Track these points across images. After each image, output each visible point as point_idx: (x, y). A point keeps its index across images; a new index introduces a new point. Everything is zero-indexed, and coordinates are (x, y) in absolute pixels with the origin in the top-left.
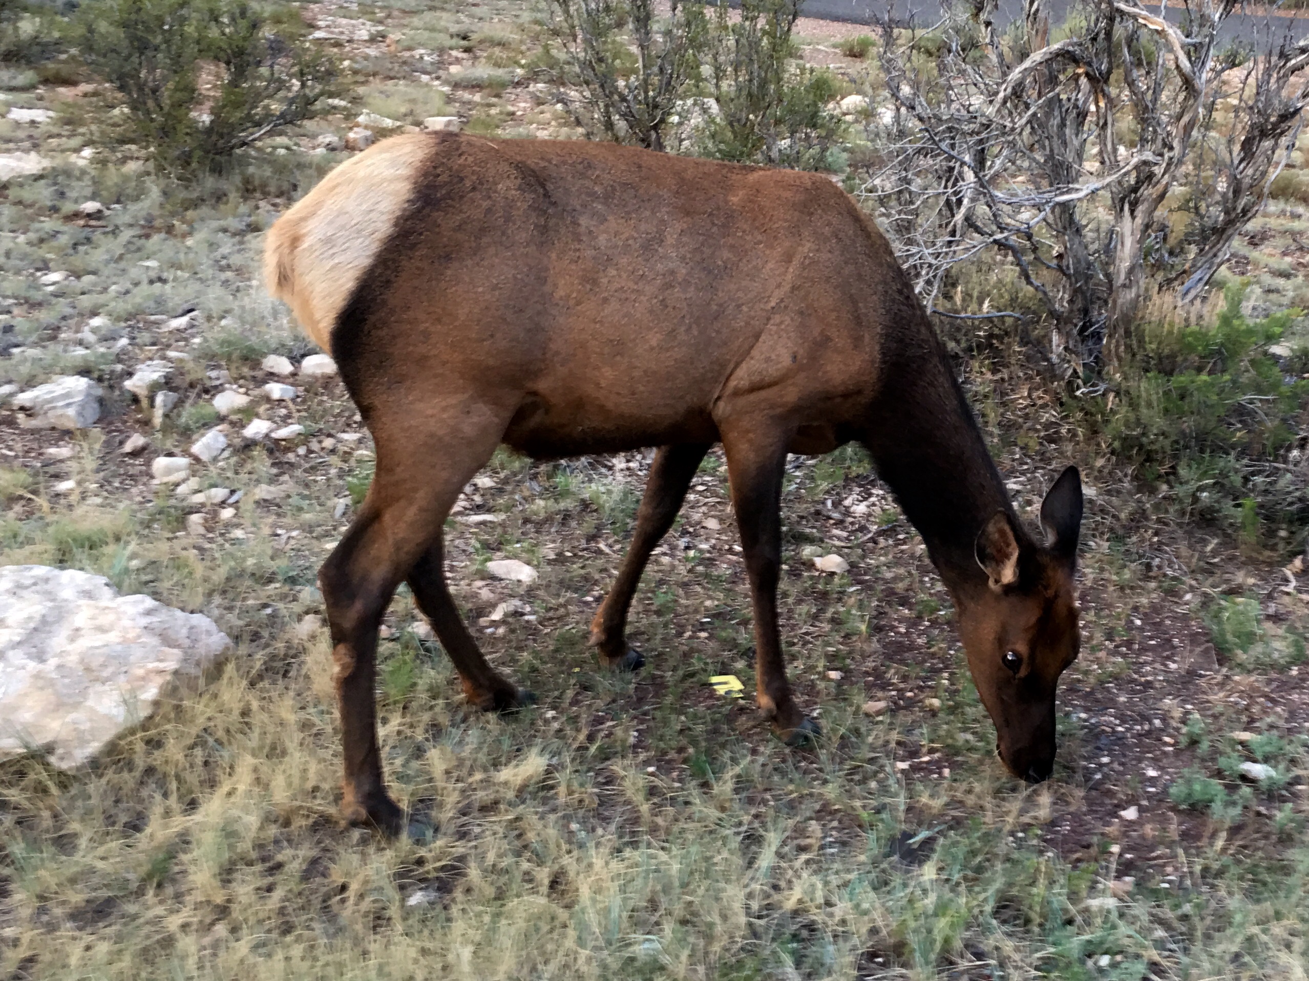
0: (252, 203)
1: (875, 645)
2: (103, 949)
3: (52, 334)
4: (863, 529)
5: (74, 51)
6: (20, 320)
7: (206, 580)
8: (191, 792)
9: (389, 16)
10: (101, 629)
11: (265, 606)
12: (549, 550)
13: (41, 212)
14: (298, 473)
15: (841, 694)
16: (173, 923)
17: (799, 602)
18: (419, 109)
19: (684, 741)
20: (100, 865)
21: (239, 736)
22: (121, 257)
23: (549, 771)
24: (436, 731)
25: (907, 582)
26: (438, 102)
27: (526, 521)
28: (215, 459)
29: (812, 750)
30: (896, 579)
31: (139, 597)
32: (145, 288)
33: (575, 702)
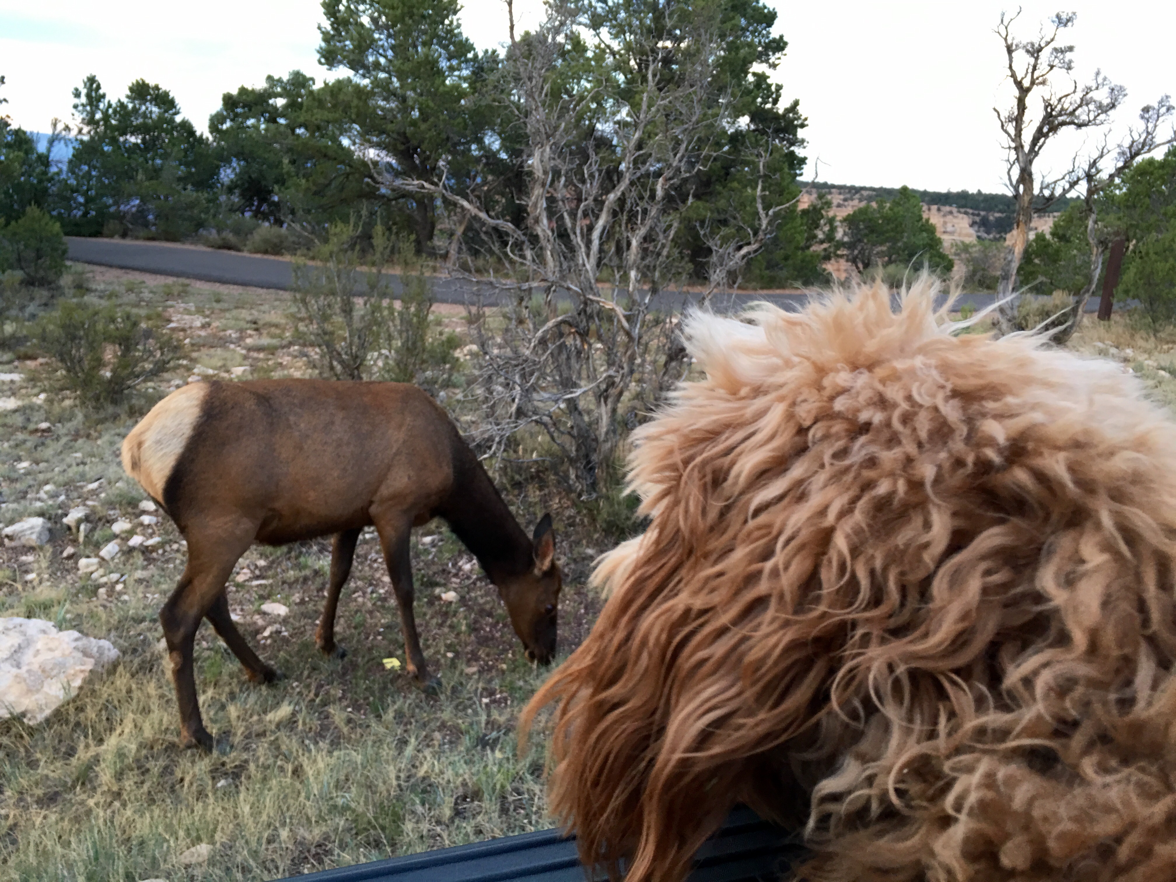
0: (134, 420)
1: (473, 637)
2: (53, 818)
3: (23, 495)
4: (468, 578)
5: (35, 341)
6: (5, 488)
7: (108, 622)
8: (99, 734)
9: (212, 313)
10: (51, 650)
11: (140, 634)
12: (296, 598)
13: (17, 429)
14: (159, 563)
15: (453, 664)
16: (91, 802)
17: (432, 618)
18: (229, 363)
19: (367, 694)
20: (52, 775)
21: (126, 704)
22: (61, 452)
23: (294, 714)
24: (232, 696)
25: (491, 604)
26: (239, 359)
27: (284, 582)
28: (113, 559)
29: (437, 694)
30: (487, 602)
31: (71, 632)
32: (75, 468)
33: (309, 677)
